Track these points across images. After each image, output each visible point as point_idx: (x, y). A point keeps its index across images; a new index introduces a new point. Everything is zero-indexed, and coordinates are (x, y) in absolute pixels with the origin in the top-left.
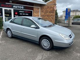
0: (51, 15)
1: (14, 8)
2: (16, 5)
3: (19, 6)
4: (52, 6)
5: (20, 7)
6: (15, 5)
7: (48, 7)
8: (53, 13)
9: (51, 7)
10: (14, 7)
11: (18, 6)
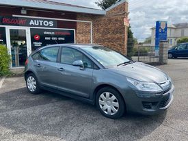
1: (32, 25)
3: (44, 20)
6: (34, 19)
11: (41, 22)
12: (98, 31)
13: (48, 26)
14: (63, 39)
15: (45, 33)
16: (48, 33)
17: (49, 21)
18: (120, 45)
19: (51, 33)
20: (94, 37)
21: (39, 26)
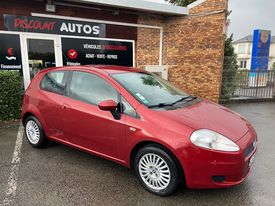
0: (209, 57)
2: (72, 22)
3: (84, 23)
4: (213, 20)
5: (87, 29)
6: (67, 22)
7: (195, 25)
8: (214, 47)
9: (208, 24)
10: (64, 27)
11: (79, 26)
12: (172, 43)
13: (92, 35)
14: (115, 57)
15: (85, 46)
16: (90, 47)
17: (92, 24)
18: (212, 67)
19: (95, 47)
20: (164, 55)
21: (76, 33)
